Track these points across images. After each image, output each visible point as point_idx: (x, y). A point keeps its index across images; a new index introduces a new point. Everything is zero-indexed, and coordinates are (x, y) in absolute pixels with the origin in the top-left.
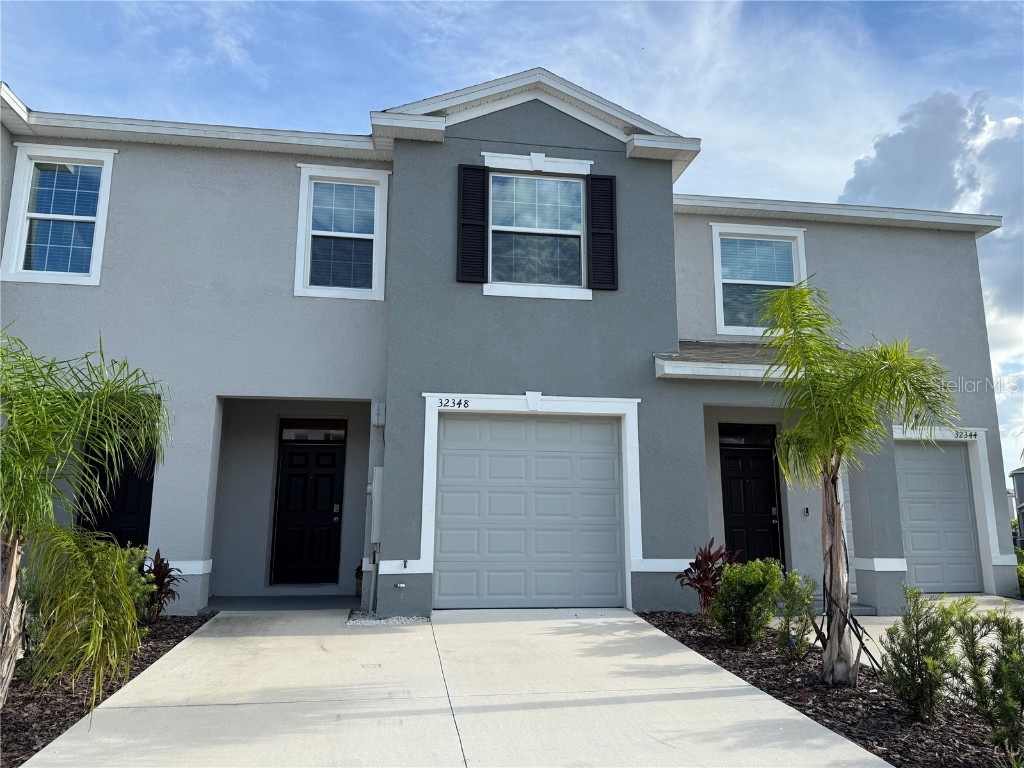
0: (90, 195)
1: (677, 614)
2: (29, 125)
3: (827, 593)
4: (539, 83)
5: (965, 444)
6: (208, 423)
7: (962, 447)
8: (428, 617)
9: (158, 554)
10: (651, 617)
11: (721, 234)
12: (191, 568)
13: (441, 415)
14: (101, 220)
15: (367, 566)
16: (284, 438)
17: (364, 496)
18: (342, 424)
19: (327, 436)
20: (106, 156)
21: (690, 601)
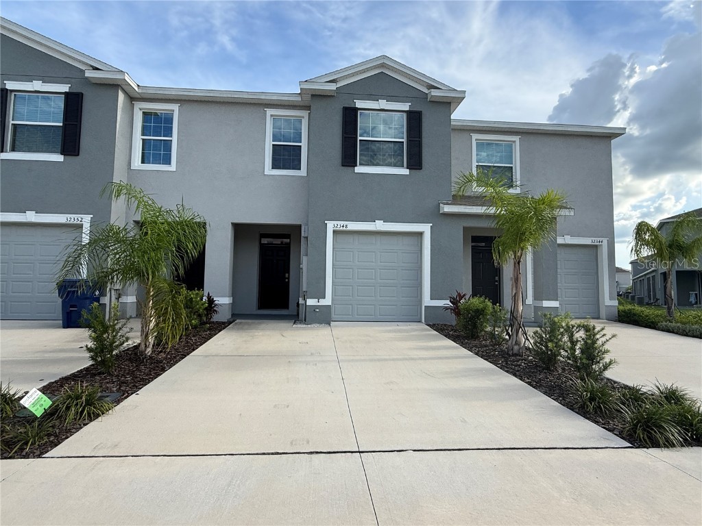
0: (168, 127)
1: (445, 325)
2: (138, 93)
3: (512, 313)
4: (384, 63)
5: (596, 246)
6: (228, 236)
7: (595, 248)
8: (329, 324)
9: (209, 294)
10: (433, 326)
11: (476, 140)
12: (223, 300)
13: (334, 231)
14: (175, 138)
15: (301, 301)
16: (262, 242)
17: (299, 269)
18: (288, 236)
19: (282, 242)
20: (175, 108)
21: (452, 320)
